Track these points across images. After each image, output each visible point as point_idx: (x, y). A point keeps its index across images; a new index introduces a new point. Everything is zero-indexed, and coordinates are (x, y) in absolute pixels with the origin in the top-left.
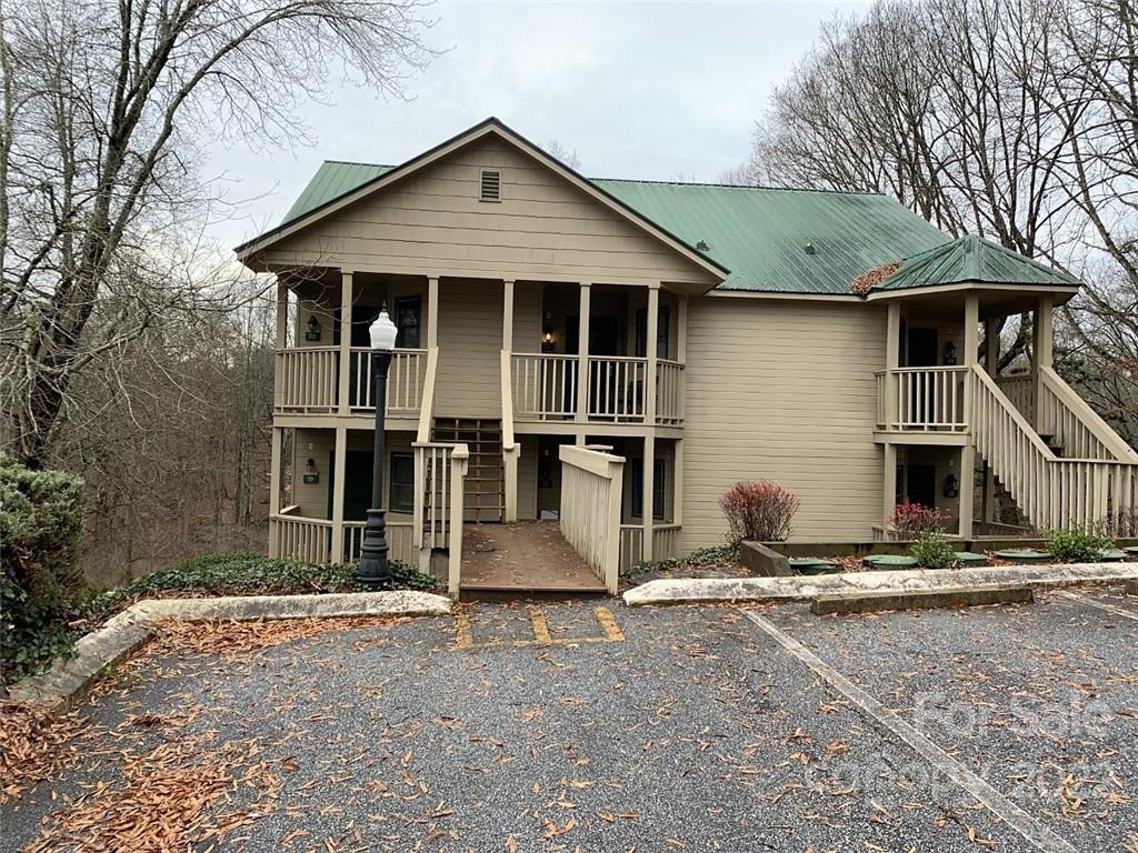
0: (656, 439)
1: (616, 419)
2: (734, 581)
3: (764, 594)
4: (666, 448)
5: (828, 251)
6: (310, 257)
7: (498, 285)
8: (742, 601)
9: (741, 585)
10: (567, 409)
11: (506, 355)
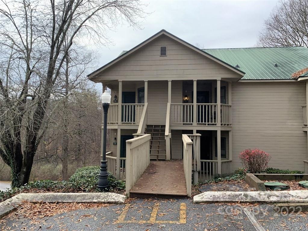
0: (221, 131)
1: (207, 124)
2: (240, 193)
3: (253, 199)
4: (225, 134)
5: (282, 65)
6: (111, 77)
7: (166, 82)
8: (243, 202)
9: (243, 195)
10: (190, 121)
11: (169, 105)
